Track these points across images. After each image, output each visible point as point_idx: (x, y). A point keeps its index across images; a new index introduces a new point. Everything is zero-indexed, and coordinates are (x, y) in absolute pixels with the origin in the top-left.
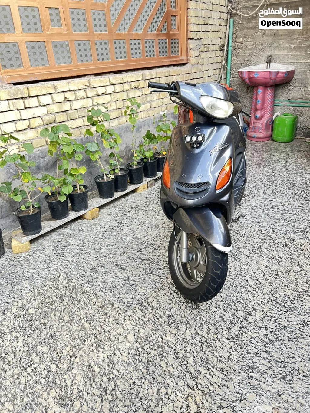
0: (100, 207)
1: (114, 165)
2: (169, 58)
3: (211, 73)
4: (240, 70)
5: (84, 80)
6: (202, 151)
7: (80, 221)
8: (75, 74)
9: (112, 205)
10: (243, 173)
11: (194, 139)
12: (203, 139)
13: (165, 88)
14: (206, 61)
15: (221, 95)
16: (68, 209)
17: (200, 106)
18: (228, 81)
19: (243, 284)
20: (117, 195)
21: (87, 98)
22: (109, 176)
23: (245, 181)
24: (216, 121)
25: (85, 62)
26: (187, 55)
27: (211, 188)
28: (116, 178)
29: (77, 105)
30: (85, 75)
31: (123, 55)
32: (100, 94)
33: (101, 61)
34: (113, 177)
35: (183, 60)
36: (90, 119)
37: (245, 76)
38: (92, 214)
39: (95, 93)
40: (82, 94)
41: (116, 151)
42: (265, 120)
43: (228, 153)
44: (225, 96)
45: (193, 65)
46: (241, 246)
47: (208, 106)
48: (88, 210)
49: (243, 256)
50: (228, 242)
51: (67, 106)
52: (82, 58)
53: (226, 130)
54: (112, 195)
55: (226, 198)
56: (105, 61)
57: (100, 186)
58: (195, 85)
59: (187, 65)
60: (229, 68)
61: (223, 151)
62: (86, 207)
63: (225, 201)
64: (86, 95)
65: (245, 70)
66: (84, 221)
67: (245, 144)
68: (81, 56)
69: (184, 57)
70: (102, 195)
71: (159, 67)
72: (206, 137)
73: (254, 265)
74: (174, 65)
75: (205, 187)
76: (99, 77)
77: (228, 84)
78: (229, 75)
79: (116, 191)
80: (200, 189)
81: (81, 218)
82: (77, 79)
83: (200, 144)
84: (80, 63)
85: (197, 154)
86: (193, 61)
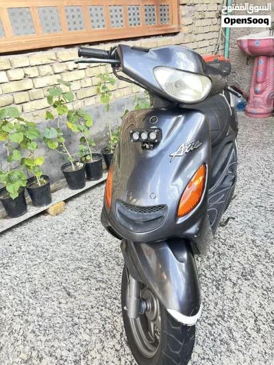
0: (66, 201)
1: (86, 151)
2: (157, 27)
3: (206, 43)
4: (238, 39)
5: (50, 54)
7: (42, 217)
8: (38, 46)
9: (83, 196)
10: (233, 169)
11: (144, 136)
13: (103, 57)
14: (200, 30)
15: (192, 66)
16: (26, 205)
17: (158, 86)
18: (226, 52)
20: (89, 184)
21: (55, 74)
22: (78, 164)
23: (234, 181)
24: (184, 106)
25: (52, 32)
26: (179, 23)
28: (87, 167)
29: (40, 82)
30: (52, 48)
31: (101, 23)
32: (71, 69)
33: (73, 31)
34: (82, 165)
35: (174, 29)
36: (50, 99)
37: (245, 45)
38: (55, 210)
39: (65, 68)
40: (47, 69)
41: (87, 135)
45: (185, 35)
48: (51, 204)
51: (28, 84)
52: (48, 28)
53: (199, 119)
54: (83, 185)
56: (79, 30)
57: (67, 176)
58: (147, 51)
59: (179, 34)
60: (227, 38)
61: (190, 154)
62: (49, 201)
64: (53, 71)
65: (245, 38)
66: (47, 217)
68: (47, 25)
69: (174, 27)
70: (72, 185)
71: (145, 37)
73: (243, 301)
74: (164, 35)
75: (160, 213)
76: (70, 49)
77: (226, 55)
78: (227, 45)
79: (89, 179)
80: (152, 215)
81: (45, 213)
82: (41, 52)
84: (46, 34)
86: (185, 30)
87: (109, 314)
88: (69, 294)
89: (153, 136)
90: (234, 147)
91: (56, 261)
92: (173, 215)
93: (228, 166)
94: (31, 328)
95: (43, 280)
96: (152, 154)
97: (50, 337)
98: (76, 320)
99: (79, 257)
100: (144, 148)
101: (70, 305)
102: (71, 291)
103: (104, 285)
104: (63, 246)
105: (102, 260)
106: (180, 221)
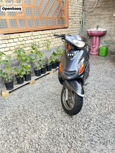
0: (36, 80)
1: (41, 64)
2: (61, 25)
3: (76, 31)
4: (87, 30)
5: (30, 33)
6: (73, 59)
7: (28, 85)
8: (27, 31)
9: (40, 79)
10: (88, 67)
11: (71, 55)
12: (74, 55)
13: (60, 36)
14: (75, 27)
15: (80, 39)
16: (24, 80)
17: (73, 43)
18: (83, 34)
19: (89, 108)
20: (42, 75)
21: (31, 39)
22: (39, 68)
23: (89, 70)
24: (78, 48)
25: (31, 26)
26: (68, 25)
27: (77, 73)
28: (42, 69)
29: (27, 42)
30: (30, 31)
31: (45, 24)
32: (36, 38)
33: (36, 26)
34: (40, 68)
35: (66, 26)
36: (32, 47)
37: (89, 32)
38: (32, 83)
39: (34, 38)
40: (29, 38)
41: (42, 59)
42: (96, 48)
43: (83, 60)
44: (82, 39)
45: (70, 28)
46: (88, 94)
47: (75, 43)
48: (31, 81)
49: (89, 98)
50: (83, 93)
51: (24, 42)
52: (29, 25)
53: (82, 52)
54: (40, 75)
55: (82, 76)
56: (38, 26)
57: (36, 72)
58: (71, 36)
59: (68, 28)
60: (83, 30)
61: (81, 59)
62: (30, 80)
63: (82, 78)
65: (89, 30)
66: (30, 85)
67: (89, 57)
68: (29, 24)
69: (67, 26)
70: (36, 75)
71: (58, 29)
72: (75, 54)
74: (63, 28)
75: (74, 73)
76: (36, 32)
77: (83, 35)
78: (83, 32)
79: (42, 73)
80: (73, 73)
81: (28, 84)
82: (28, 33)
83: (73, 57)
84: (29, 27)
85: (72, 60)
87: (57, 106)
88: (43, 103)
89: (73, 55)
90: (88, 62)
91: (37, 95)
92: (78, 73)
93: (87, 67)
94: (35, 110)
95: (34, 100)
96: (72, 59)
97: (41, 112)
98: (47, 108)
99: (44, 94)
100: (70, 58)
101: (44, 105)
102: (44, 102)
103: (53, 100)
104: (38, 92)
105: (51, 95)
106: (79, 74)
